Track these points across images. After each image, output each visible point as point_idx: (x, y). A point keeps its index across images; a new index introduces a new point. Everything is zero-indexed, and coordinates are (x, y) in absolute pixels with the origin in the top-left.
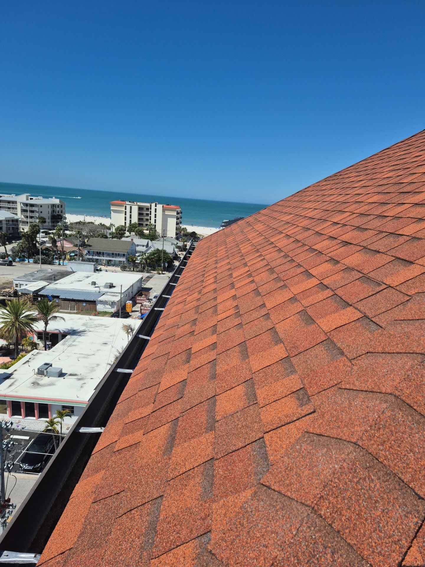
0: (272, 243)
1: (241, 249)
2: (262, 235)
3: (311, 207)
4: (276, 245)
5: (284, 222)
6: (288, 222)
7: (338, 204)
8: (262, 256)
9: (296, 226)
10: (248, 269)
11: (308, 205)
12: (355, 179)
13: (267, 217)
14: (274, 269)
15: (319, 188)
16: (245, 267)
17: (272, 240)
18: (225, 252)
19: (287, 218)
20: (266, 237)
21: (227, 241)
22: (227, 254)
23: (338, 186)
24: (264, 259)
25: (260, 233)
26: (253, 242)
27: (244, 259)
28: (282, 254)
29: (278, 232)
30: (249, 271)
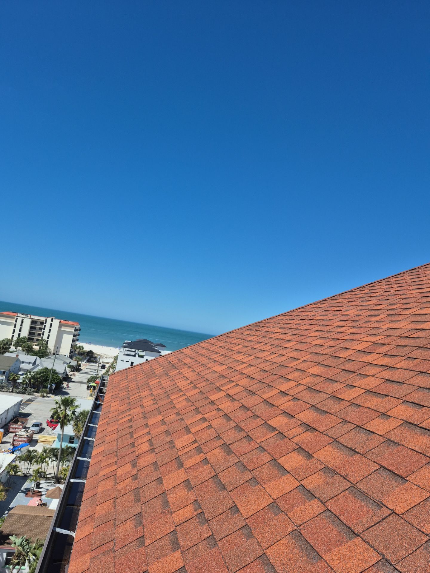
0: (213, 403)
1: (175, 402)
2: (195, 387)
3: (244, 361)
4: (220, 407)
5: (217, 375)
6: (223, 376)
7: (276, 365)
8: (206, 420)
9: (234, 384)
10: (194, 439)
11: (240, 357)
12: (281, 336)
13: (194, 360)
14: (230, 446)
15: (244, 337)
16: (188, 434)
17: (213, 398)
18: (152, 402)
19: (219, 369)
20: (201, 391)
21: (150, 384)
22: (156, 406)
23: (267, 340)
24: (210, 426)
25: (191, 383)
26: (188, 394)
27: (182, 419)
28: (232, 424)
29: (214, 387)
30: (195, 441)
